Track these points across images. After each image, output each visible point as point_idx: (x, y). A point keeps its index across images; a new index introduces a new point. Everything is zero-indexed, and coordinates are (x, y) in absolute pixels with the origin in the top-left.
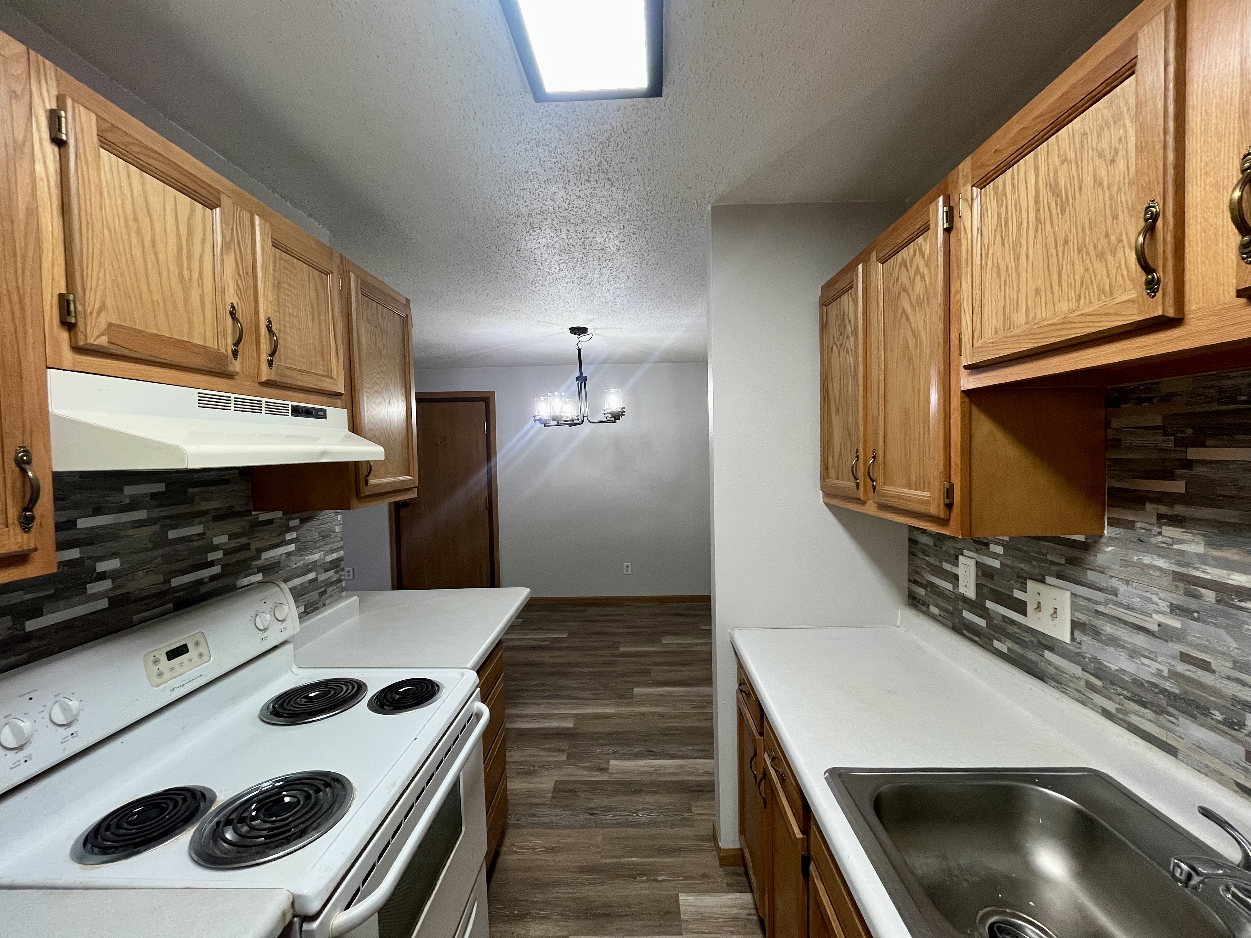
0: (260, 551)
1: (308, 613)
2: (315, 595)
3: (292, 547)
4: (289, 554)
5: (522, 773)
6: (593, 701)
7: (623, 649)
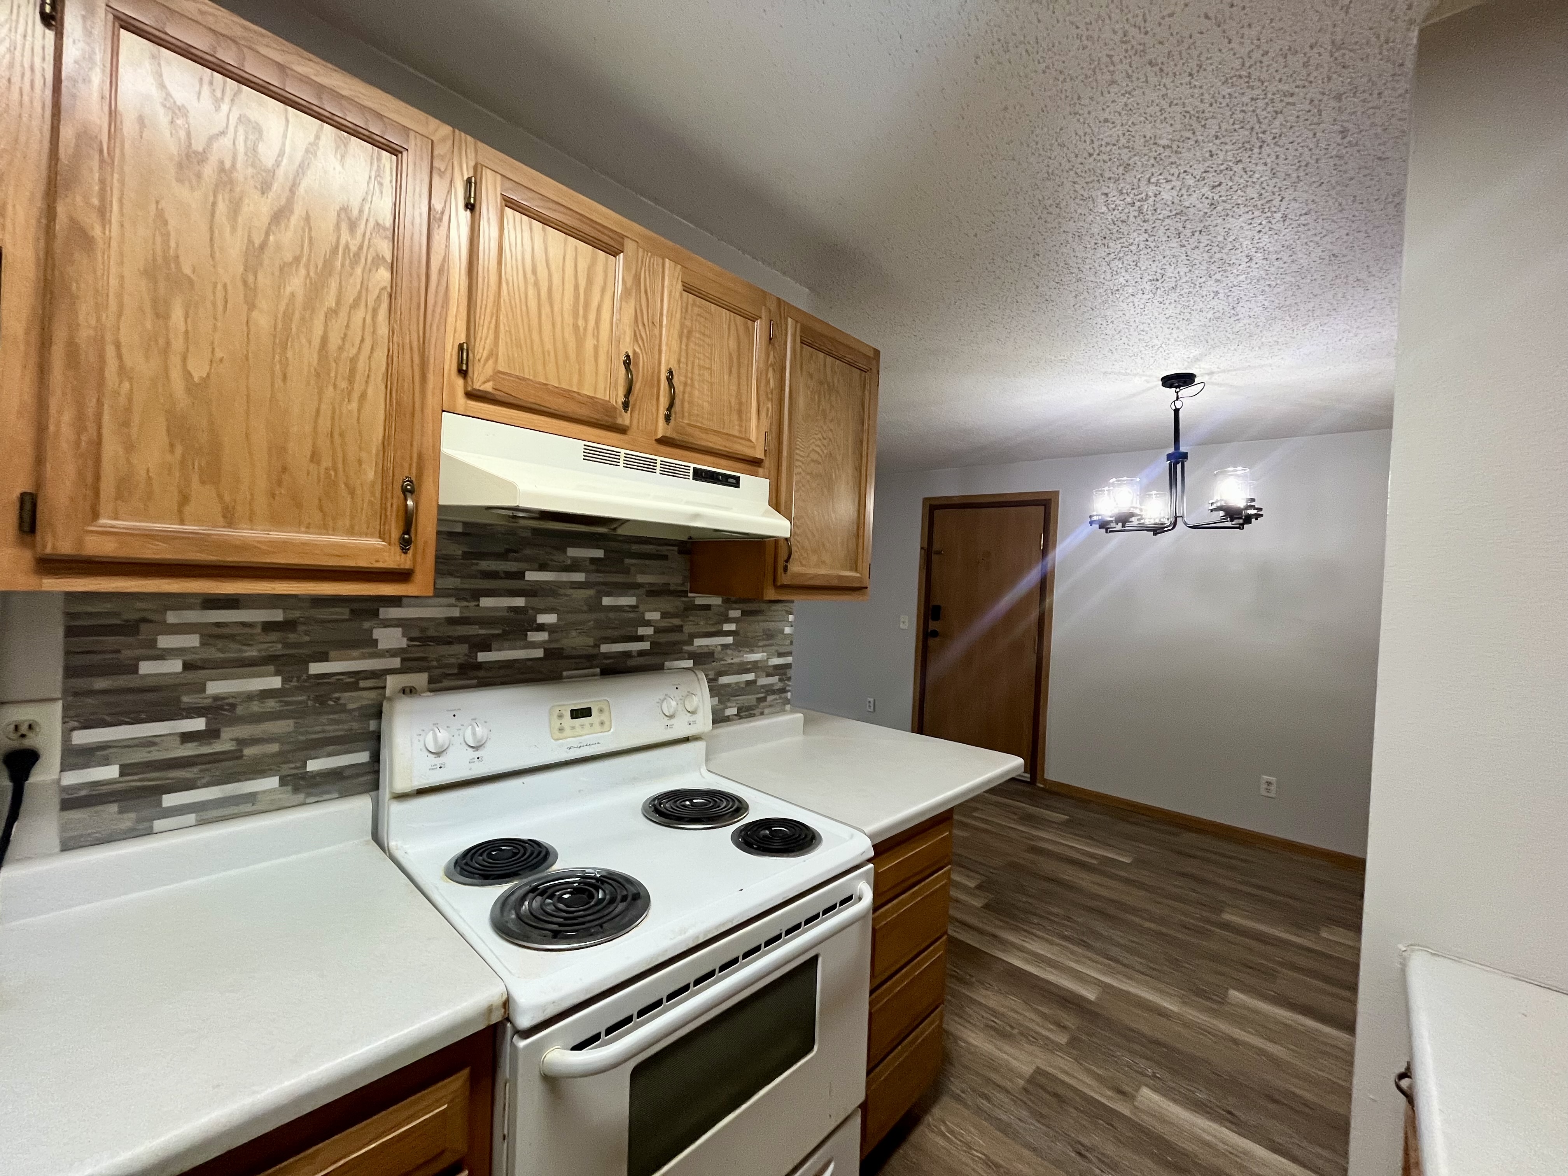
0: (693, 636)
1: (741, 718)
2: (750, 699)
3: (729, 640)
4: (725, 646)
5: (991, 1027)
6: (1140, 977)
7: (1226, 916)
